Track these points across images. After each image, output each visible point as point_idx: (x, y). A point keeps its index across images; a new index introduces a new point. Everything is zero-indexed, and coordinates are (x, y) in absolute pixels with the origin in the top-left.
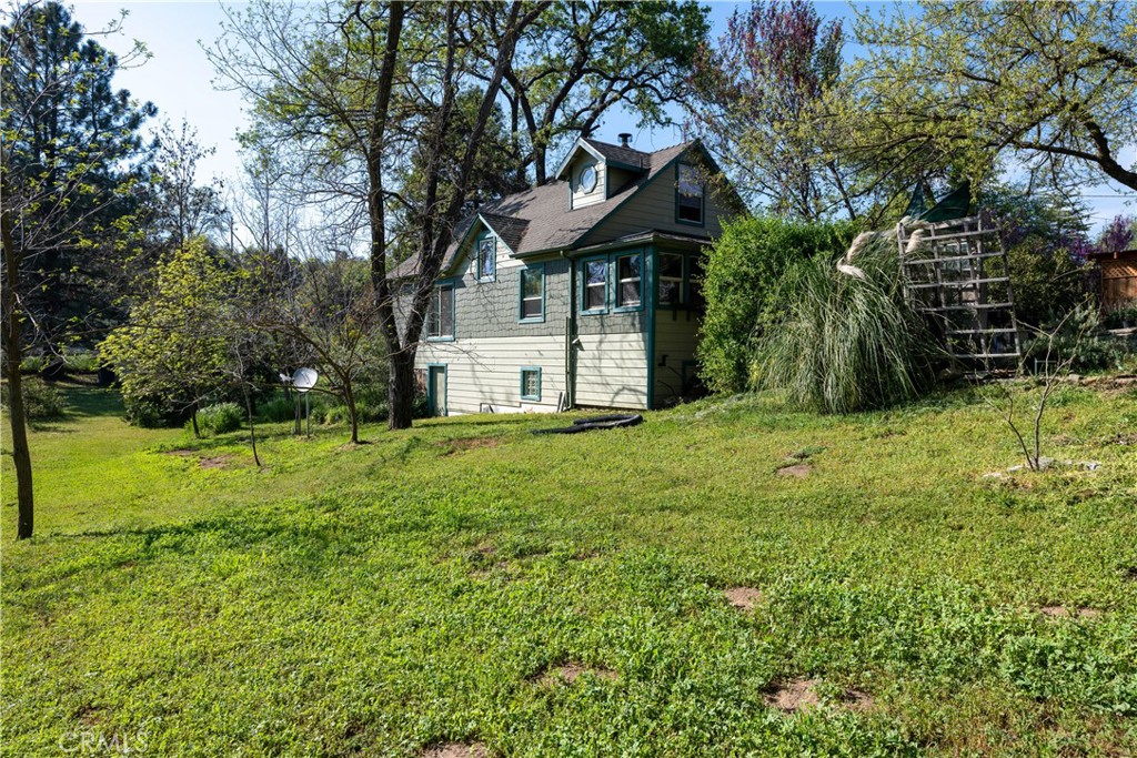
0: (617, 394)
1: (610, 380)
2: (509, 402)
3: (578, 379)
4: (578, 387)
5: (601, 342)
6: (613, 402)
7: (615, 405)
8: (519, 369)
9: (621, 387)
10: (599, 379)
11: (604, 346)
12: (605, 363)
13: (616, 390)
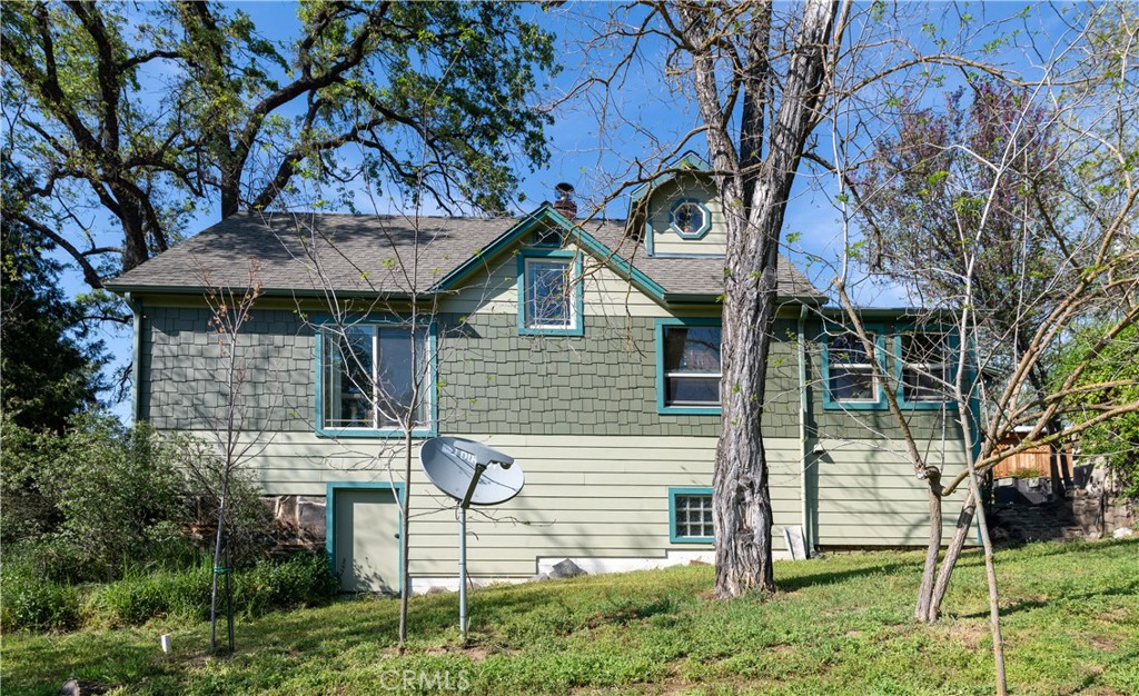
0: (916, 526)
1: (897, 507)
2: (641, 550)
3: (822, 507)
4: (822, 519)
5: (874, 451)
6: (907, 538)
7: (912, 543)
8: (664, 492)
9: (923, 516)
10: (875, 506)
11: (880, 457)
12: (882, 482)
13: (912, 522)
